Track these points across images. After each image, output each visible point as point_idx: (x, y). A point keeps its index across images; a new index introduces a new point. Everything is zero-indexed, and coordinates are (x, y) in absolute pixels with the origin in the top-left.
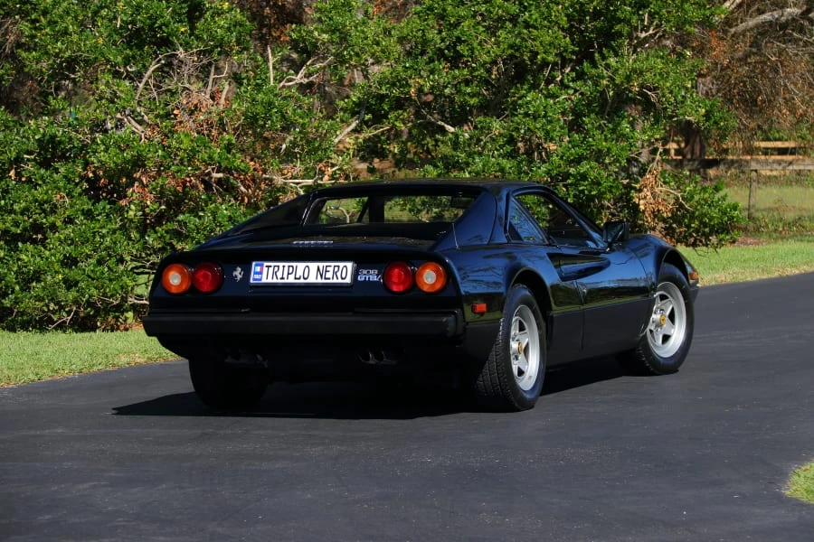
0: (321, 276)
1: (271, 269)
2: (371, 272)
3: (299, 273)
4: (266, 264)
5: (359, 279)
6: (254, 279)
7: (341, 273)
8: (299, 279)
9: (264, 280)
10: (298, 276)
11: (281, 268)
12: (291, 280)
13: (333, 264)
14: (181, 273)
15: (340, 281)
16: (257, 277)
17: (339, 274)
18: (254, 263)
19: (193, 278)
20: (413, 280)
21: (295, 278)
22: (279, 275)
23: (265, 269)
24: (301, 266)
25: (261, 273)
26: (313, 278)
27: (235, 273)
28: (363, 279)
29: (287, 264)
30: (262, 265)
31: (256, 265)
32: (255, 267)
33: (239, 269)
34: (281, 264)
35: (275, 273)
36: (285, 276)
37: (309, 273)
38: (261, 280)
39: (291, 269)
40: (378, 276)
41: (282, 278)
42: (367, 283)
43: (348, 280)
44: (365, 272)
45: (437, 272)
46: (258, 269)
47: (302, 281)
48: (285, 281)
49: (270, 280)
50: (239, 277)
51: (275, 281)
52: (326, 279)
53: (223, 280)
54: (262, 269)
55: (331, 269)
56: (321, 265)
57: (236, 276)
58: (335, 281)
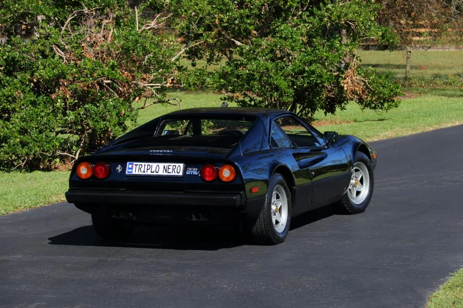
0: (166, 171)
1: (138, 166)
2: (194, 169)
3: (154, 169)
4: (135, 163)
5: (187, 173)
6: (128, 172)
7: (177, 169)
8: (154, 172)
9: (134, 173)
10: (153, 171)
11: (143, 166)
12: (149, 173)
13: (172, 164)
14: (87, 167)
15: (176, 174)
16: (130, 170)
17: (176, 170)
18: (128, 163)
19: (94, 170)
20: (217, 174)
21: (151, 172)
22: (142, 170)
23: (134, 166)
24: (154, 165)
25: (132, 168)
26: (161, 173)
27: (117, 168)
28: (189, 173)
29: (146, 164)
30: (133, 164)
31: (129, 164)
32: (129, 165)
33: (120, 166)
34: (143, 164)
35: (140, 169)
36: (146, 170)
37: (159, 169)
38: (132, 172)
39: (149, 166)
40: (197, 171)
41: (144, 172)
42: (192, 176)
43: (181, 174)
44: (190, 169)
45: (230, 170)
46: (130, 166)
47: (155, 173)
48: (146, 173)
49: (137, 173)
50: (120, 170)
51: (140, 173)
52: (168, 172)
53: (111, 172)
54: (132, 166)
55: (171, 167)
56: (166, 165)
57: (118, 170)
58: (174, 174)
